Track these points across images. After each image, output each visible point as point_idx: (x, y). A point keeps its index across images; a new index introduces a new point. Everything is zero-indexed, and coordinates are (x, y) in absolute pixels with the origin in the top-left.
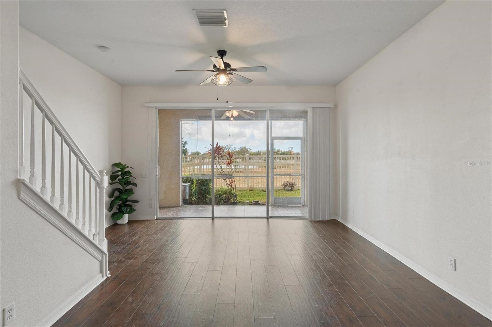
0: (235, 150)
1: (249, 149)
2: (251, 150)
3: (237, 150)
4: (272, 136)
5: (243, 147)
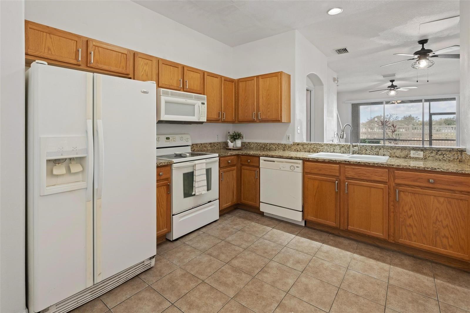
0: (397, 120)
1: (416, 118)
2: (418, 119)
3: (400, 119)
4: (431, 112)
5: (408, 116)
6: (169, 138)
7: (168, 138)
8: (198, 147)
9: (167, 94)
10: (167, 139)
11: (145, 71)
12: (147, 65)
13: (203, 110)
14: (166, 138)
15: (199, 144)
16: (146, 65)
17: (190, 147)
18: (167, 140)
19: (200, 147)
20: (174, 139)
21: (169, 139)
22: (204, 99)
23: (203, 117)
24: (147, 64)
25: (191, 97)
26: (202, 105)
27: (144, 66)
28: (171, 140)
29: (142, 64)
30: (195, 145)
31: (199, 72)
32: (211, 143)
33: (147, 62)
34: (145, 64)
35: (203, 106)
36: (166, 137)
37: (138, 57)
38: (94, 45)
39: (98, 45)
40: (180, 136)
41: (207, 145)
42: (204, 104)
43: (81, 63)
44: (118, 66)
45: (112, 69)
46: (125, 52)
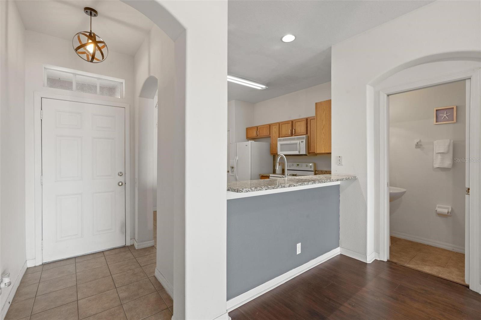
6: (299, 165)
9: (280, 140)
13: (302, 146)
20: (302, 166)
22: (303, 138)
23: (302, 151)
25: (295, 139)
26: (301, 143)
29: (273, 128)
31: (304, 120)
33: (276, 127)
37: (272, 126)
38: (259, 128)
40: (306, 164)
42: (303, 142)
43: (256, 136)
44: (265, 132)
45: (264, 135)
46: (267, 126)
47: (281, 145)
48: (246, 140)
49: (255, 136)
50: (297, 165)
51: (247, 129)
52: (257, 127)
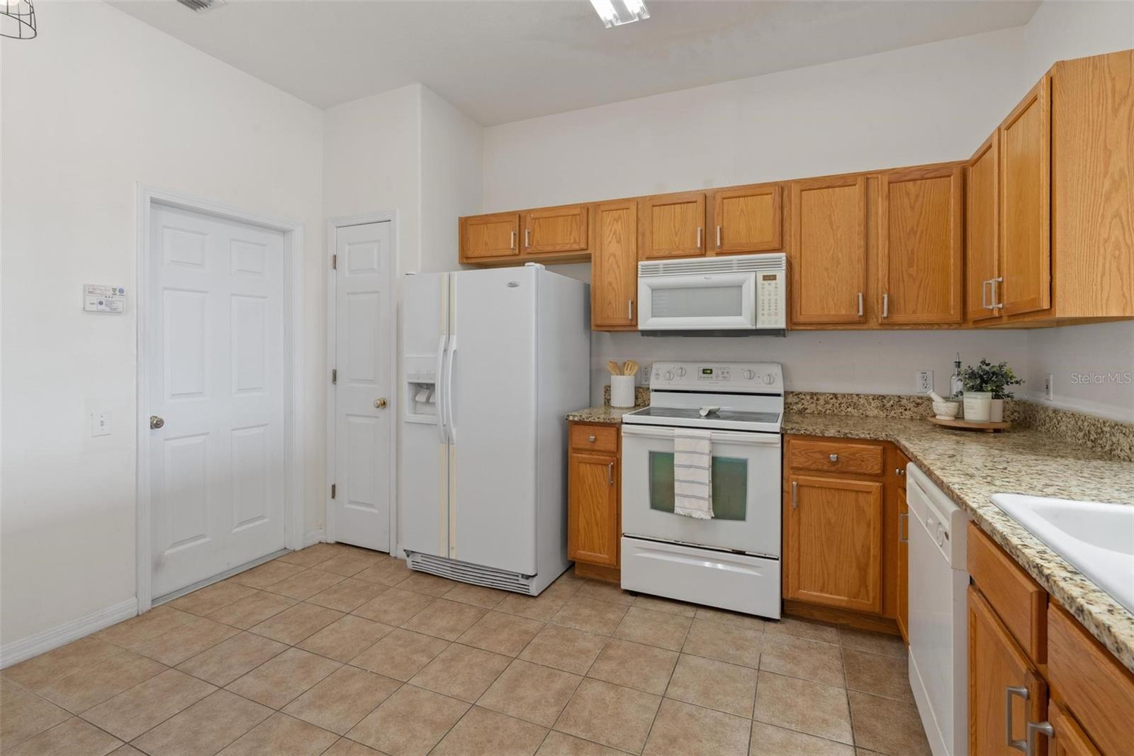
6: (711, 370)
7: (709, 372)
8: (822, 402)
9: (653, 271)
10: (704, 373)
11: (615, 233)
12: (620, 222)
13: (769, 295)
14: (704, 370)
15: (824, 394)
16: (617, 222)
17: (781, 399)
18: (705, 375)
19: (827, 402)
20: (725, 375)
21: (711, 373)
22: (776, 264)
23: (769, 315)
24: (620, 217)
25: (727, 267)
26: (765, 282)
27: (613, 224)
28: (717, 376)
29: (608, 221)
30: (808, 397)
31: (770, 192)
32: (884, 397)
33: (620, 216)
34: (615, 220)
35: (769, 284)
36: (702, 369)
37: (600, 212)
38: (533, 219)
39: (537, 215)
40: (747, 367)
41: (862, 401)
42: (774, 278)
43: (517, 252)
44: (567, 239)
45: (558, 248)
46: (577, 211)
47: (654, 290)
48: (458, 265)
49: (508, 252)
50: (704, 371)
51: (466, 225)
52: (520, 216)
